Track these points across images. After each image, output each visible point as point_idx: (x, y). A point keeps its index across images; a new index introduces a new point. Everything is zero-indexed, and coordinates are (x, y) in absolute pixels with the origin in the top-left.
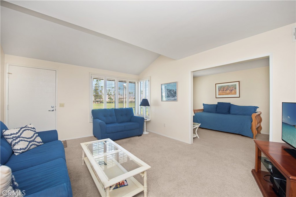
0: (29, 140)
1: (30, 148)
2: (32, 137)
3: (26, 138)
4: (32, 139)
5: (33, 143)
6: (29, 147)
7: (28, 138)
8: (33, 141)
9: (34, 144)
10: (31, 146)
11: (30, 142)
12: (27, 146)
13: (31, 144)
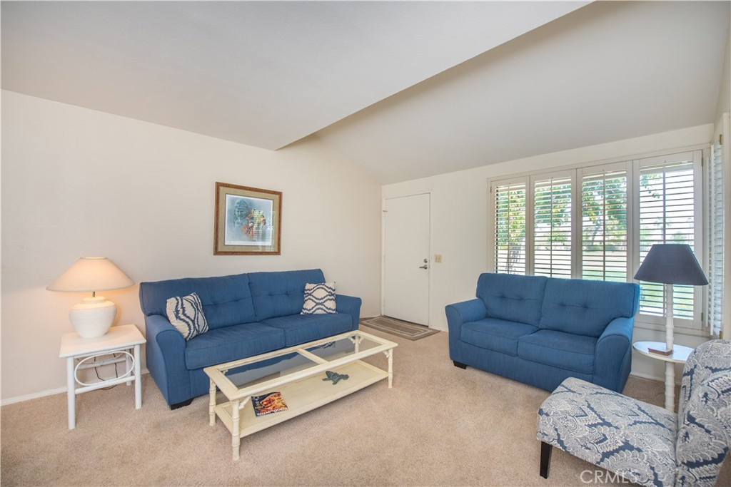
0: (317, 301)
1: (315, 313)
2: (322, 299)
3: (315, 298)
4: (320, 301)
5: (320, 306)
6: (314, 309)
7: (317, 299)
8: (321, 304)
9: (322, 309)
10: (318, 309)
11: (317, 304)
12: (313, 308)
13: (317, 307)
